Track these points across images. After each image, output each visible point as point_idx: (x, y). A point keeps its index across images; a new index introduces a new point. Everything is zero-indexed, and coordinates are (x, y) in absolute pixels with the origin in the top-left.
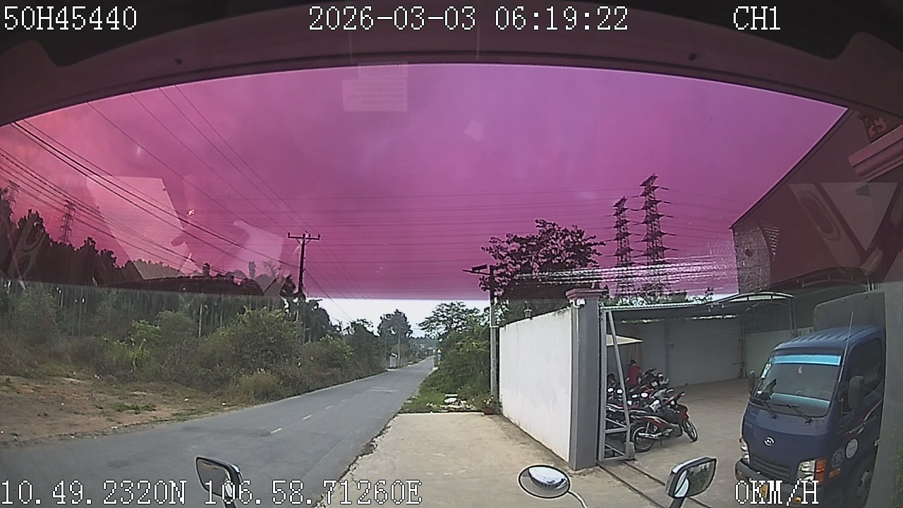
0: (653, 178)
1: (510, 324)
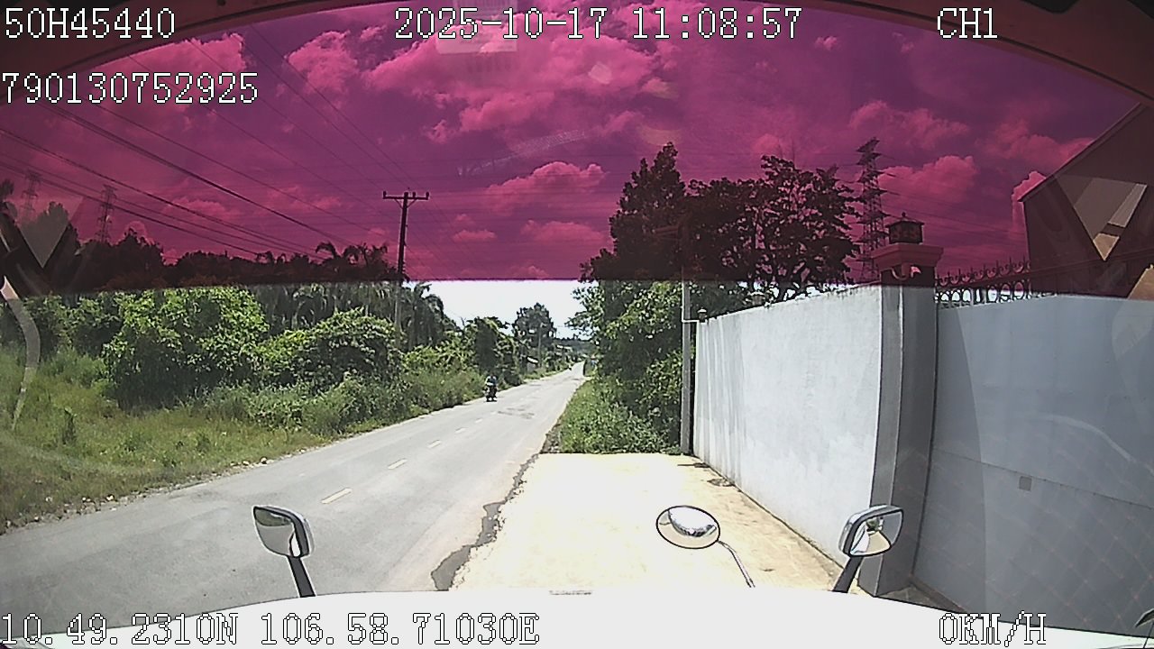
0: (873, 142)
1: (718, 317)
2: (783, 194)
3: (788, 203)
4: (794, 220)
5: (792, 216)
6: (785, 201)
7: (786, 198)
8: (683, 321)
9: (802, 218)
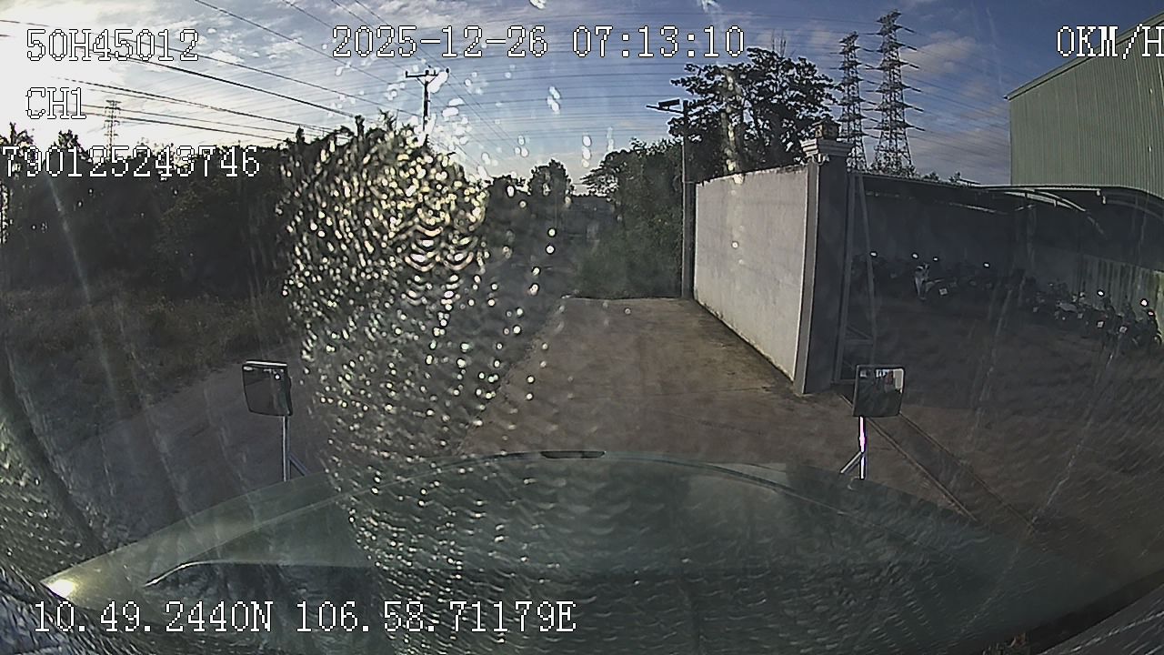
0: (895, 14)
1: (712, 181)
2: (770, 78)
3: (775, 85)
4: (779, 100)
5: (777, 96)
6: (771, 83)
7: (774, 82)
8: (683, 181)
9: (786, 97)
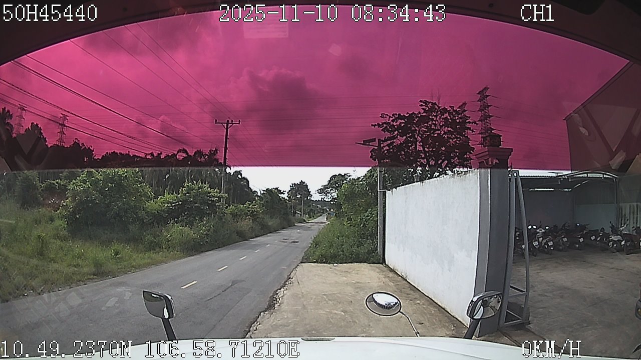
0: (486, 88)
1: (398, 188)
2: (432, 120)
5: (437, 132)
6: (433, 124)
8: (378, 190)
